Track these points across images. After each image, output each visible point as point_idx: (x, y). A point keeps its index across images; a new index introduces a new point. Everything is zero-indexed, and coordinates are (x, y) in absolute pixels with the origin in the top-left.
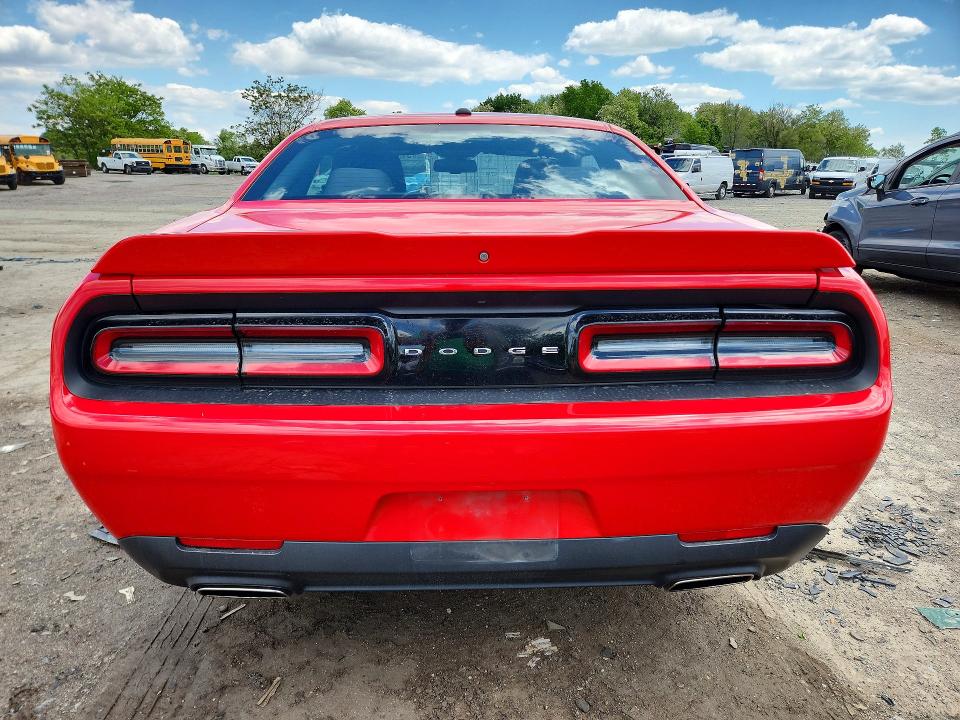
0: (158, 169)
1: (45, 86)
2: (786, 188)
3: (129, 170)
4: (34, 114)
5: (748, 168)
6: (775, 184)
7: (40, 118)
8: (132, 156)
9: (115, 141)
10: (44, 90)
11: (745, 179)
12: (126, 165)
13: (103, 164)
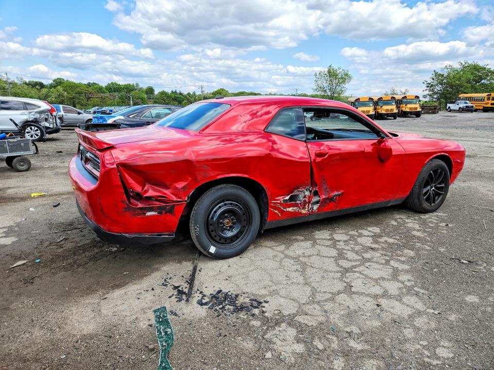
0: (479, 110)
1: (435, 71)
3: (462, 110)
4: (425, 85)
7: (428, 87)
8: (466, 103)
9: (462, 96)
10: (434, 73)
12: (460, 108)
13: (449, 107)
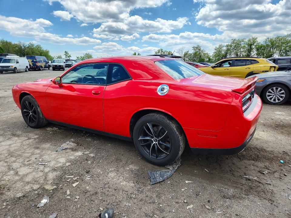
2: (45, 68)
5: (32, 62)
6: (41, 67)
11: (32, 65)
